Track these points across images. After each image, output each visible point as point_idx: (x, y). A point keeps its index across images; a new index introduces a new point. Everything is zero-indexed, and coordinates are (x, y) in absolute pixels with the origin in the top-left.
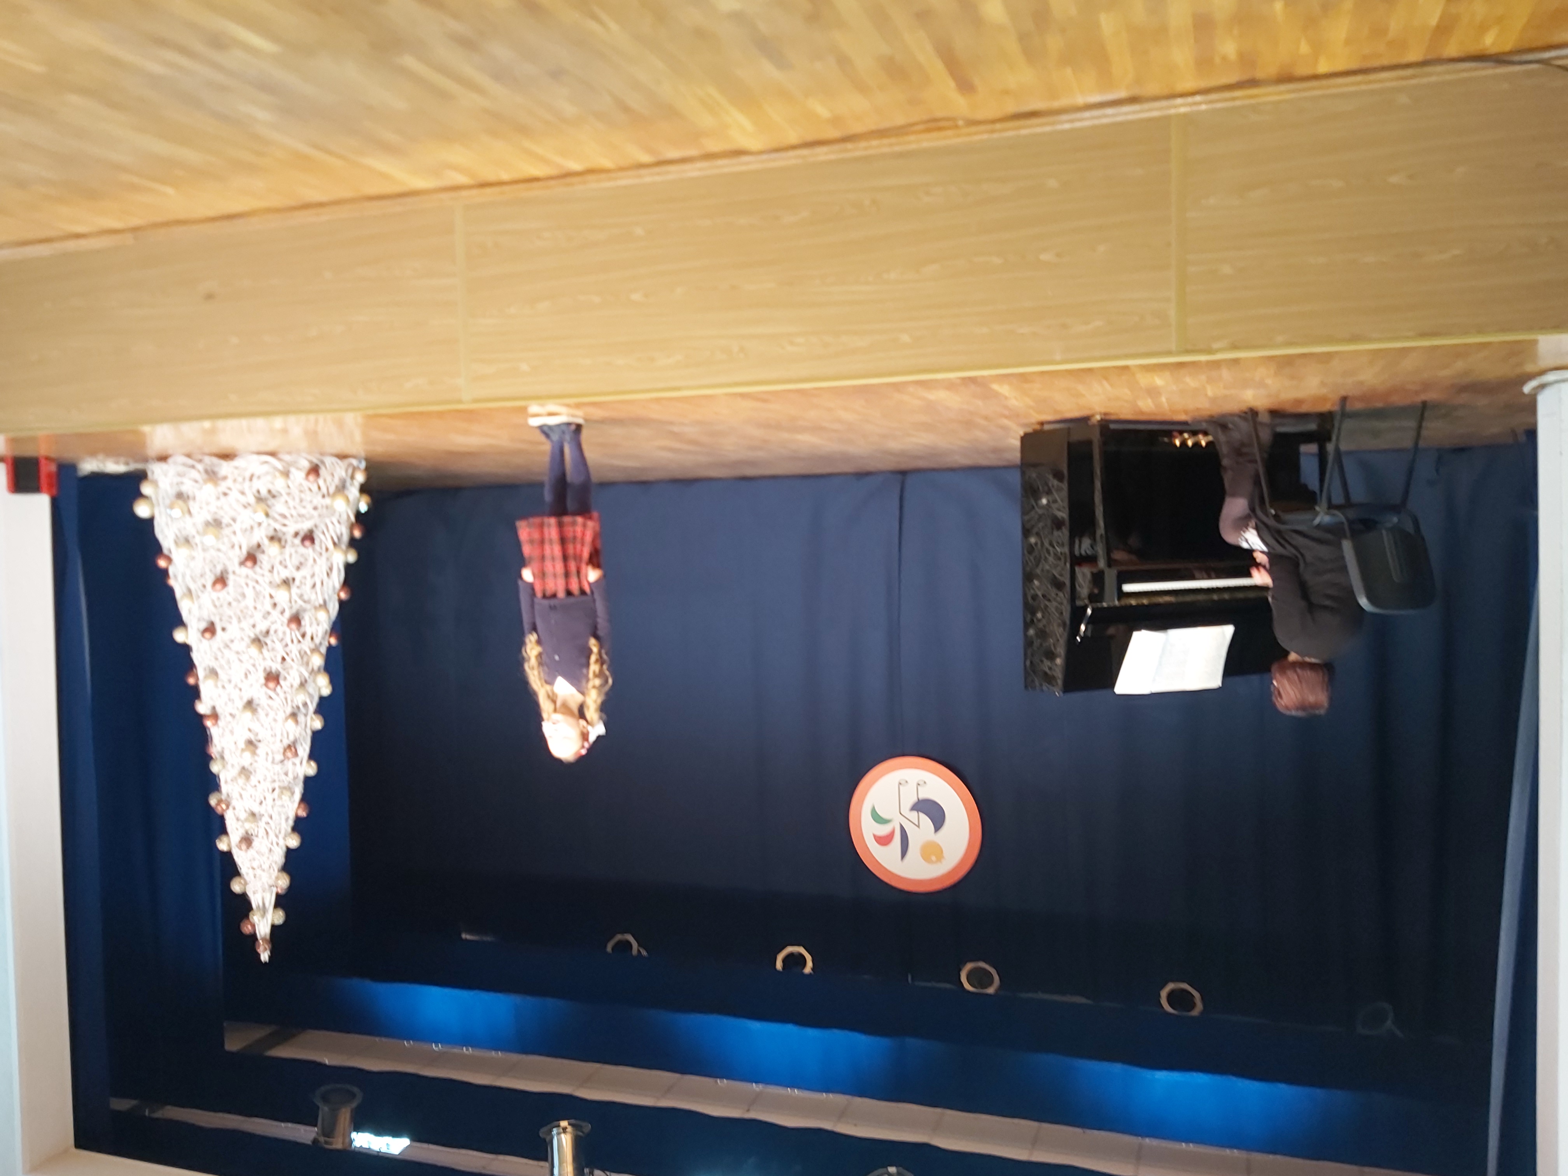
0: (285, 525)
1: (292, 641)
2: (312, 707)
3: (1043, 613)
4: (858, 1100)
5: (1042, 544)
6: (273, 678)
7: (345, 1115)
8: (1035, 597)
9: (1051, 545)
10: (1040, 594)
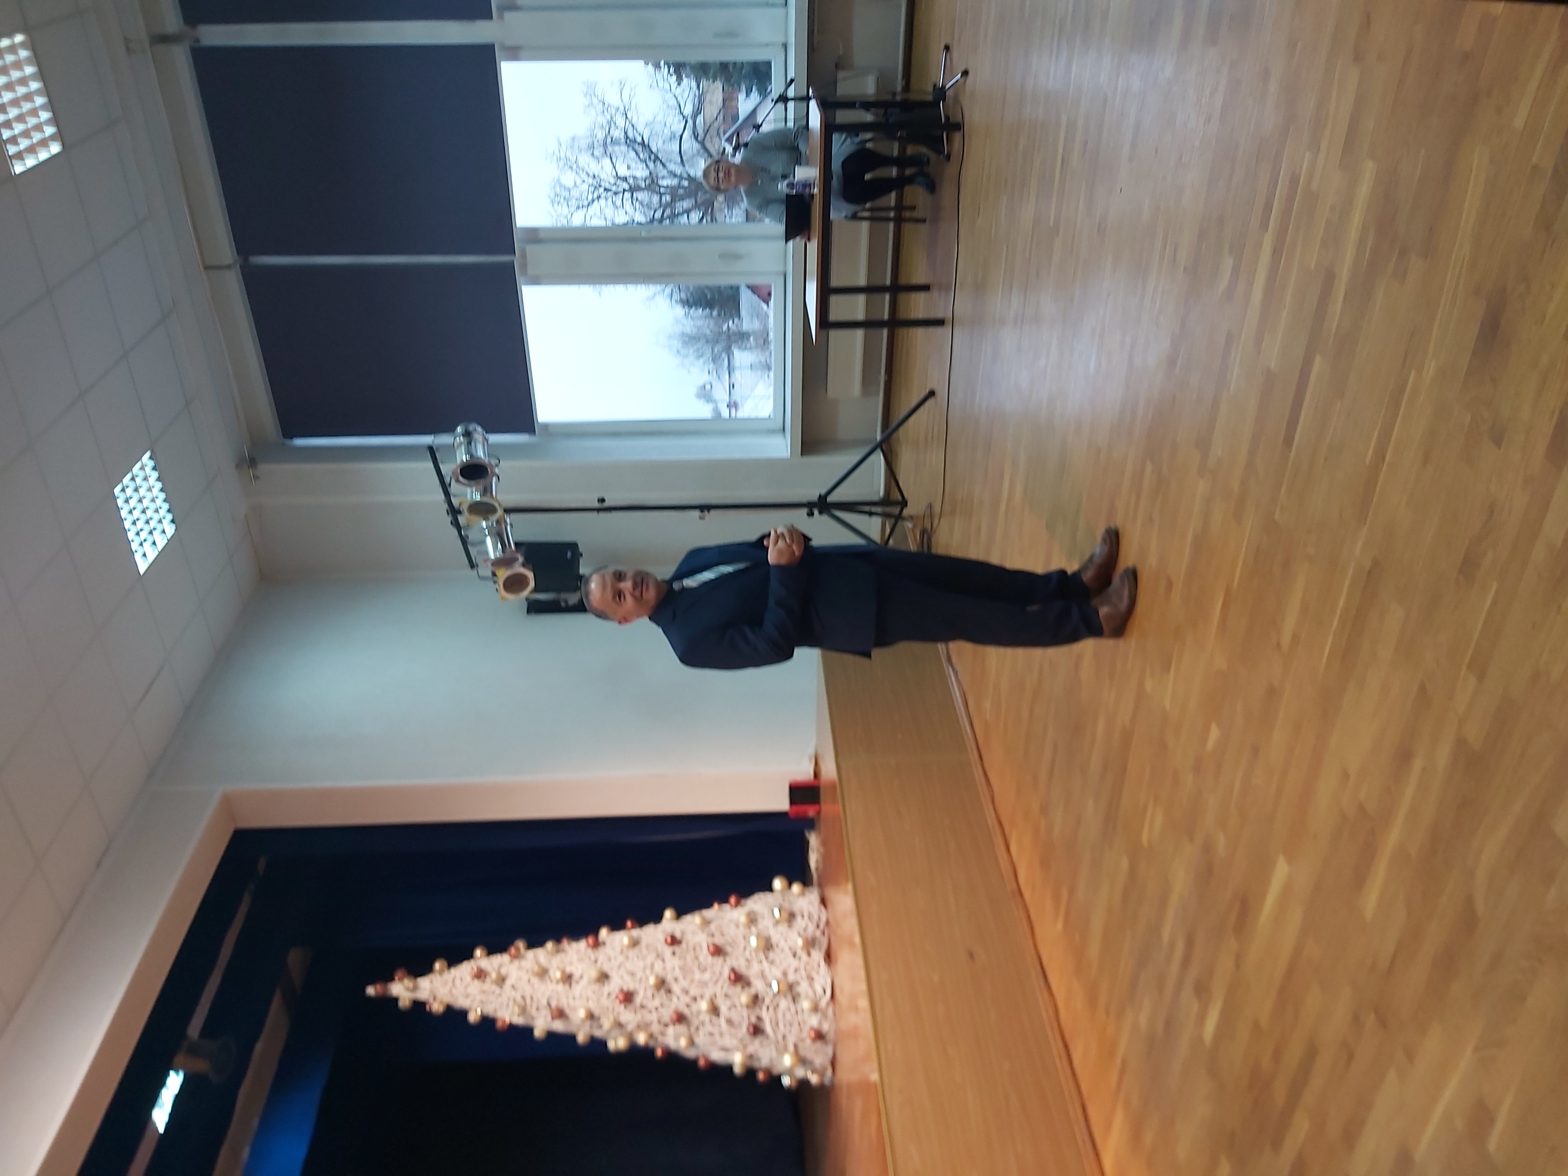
0: (768, 1008)
1: (660, 1015)
2: (598, 1033)
6: (628, 998)
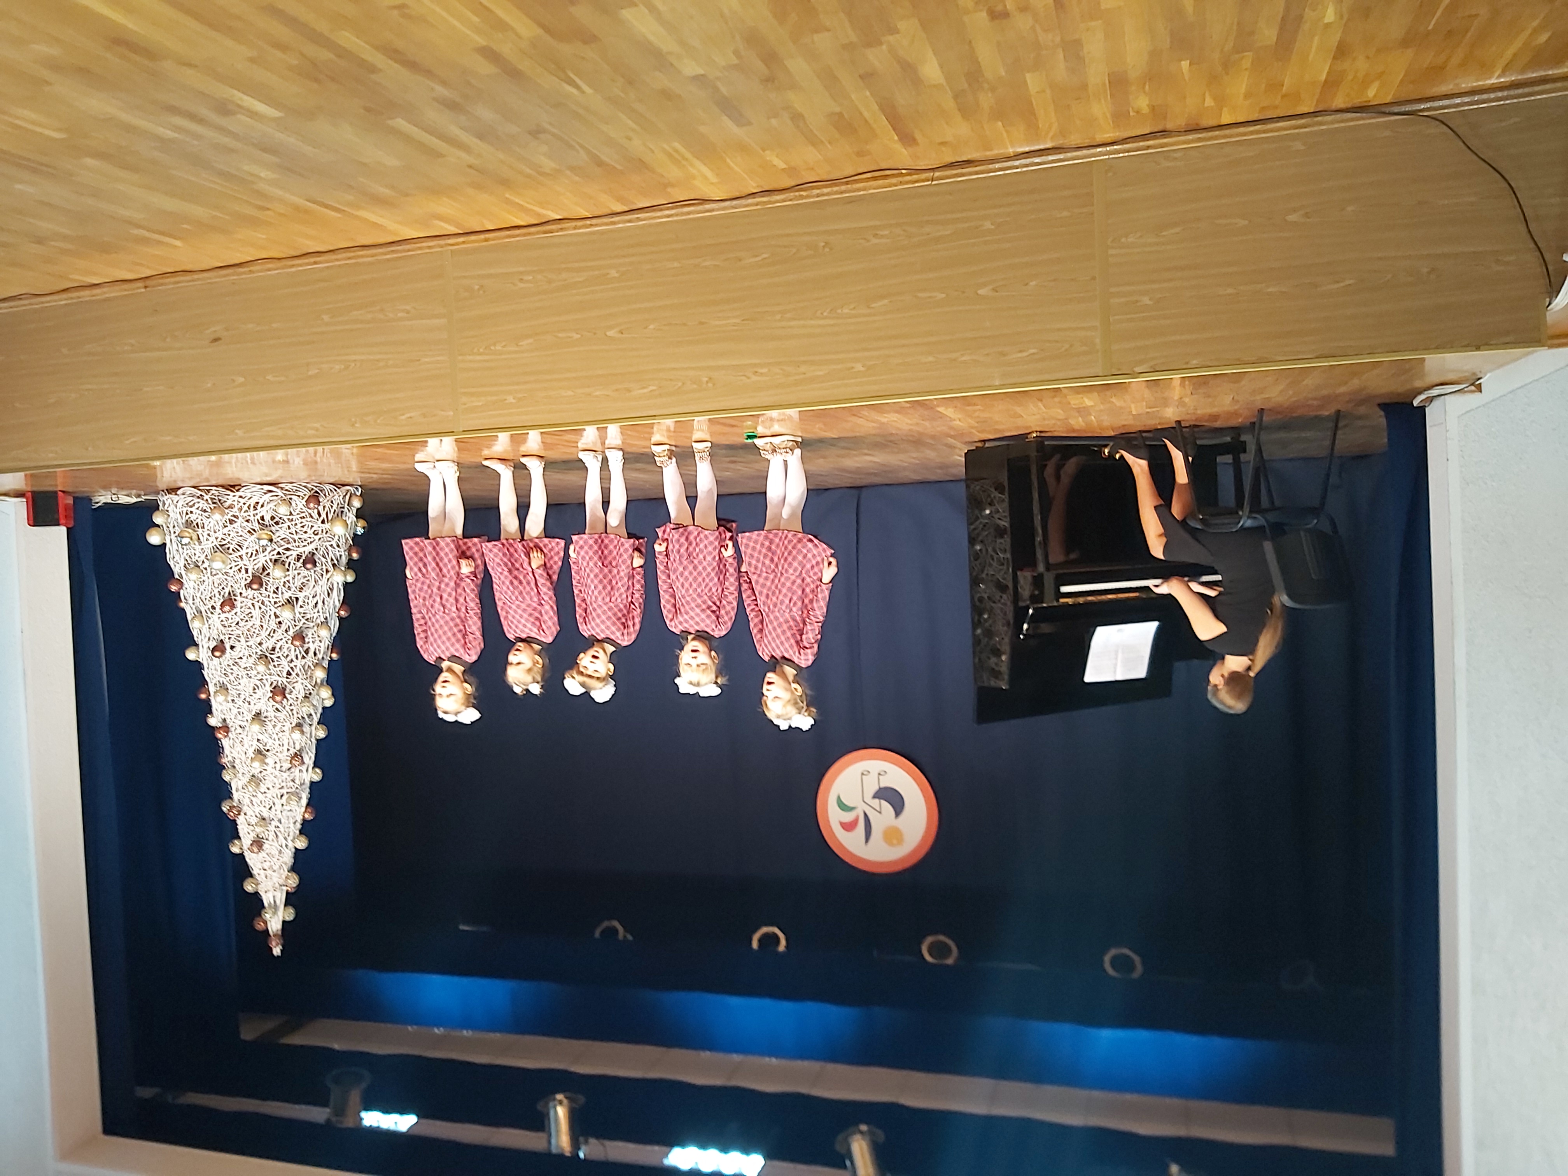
0: (288, 549)
1: (297, 658)
2: (316, 719)
3: (989, 614)
4: (830, 1067)
5: (987, 550)
6: (279, 692)
7: (355, 1096)
8: (981, 600)
9: (995, 551)
10: (986, 596)
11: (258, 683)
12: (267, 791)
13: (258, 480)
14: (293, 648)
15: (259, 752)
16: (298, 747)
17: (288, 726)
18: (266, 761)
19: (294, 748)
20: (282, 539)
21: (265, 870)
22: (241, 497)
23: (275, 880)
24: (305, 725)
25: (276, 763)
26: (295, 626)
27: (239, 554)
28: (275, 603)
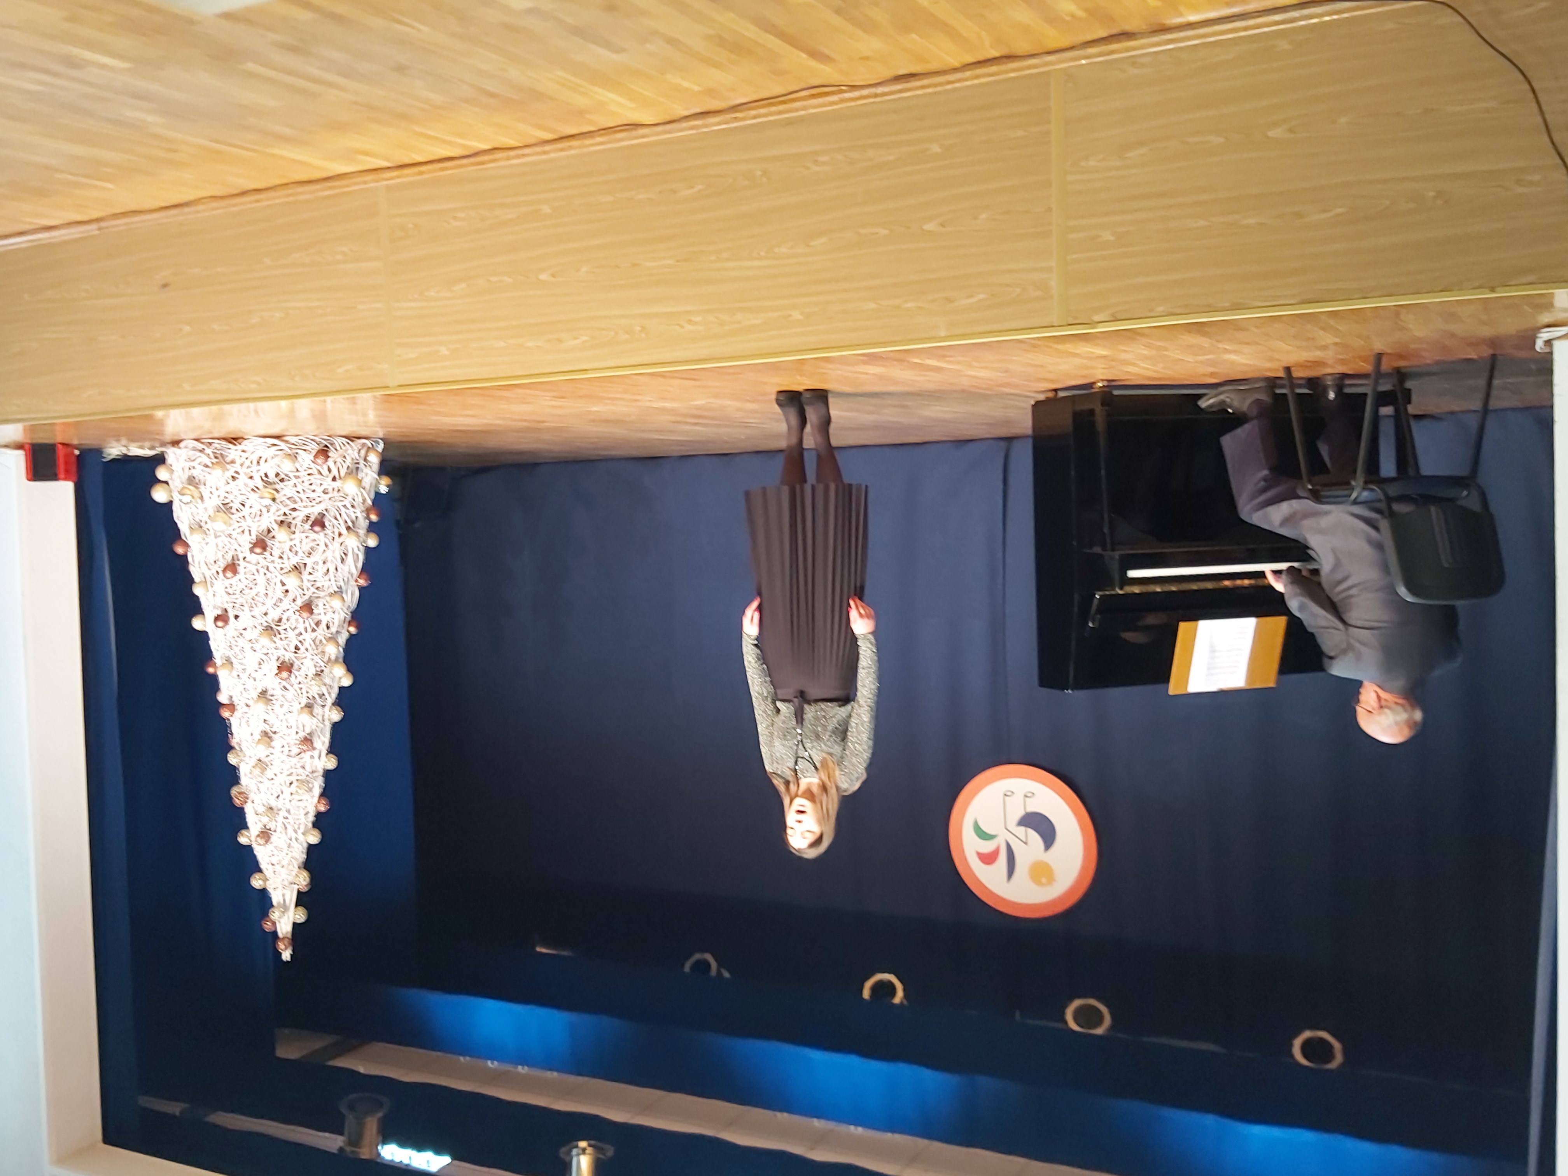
0: (294, 510)
1: (306, 630)
2: (330, 698)
6: (285, 667)
7: (372, 1127)
11: (264, 657)
12: (274, 777)
13: (262, 432)
14: (301, 620)
15: (265, 734)
16: (308, 730)
17: (296, 707)
18: (273, 744)
19: (304, 731)
20: (288, 499)
21: (273, 865)
22: (243, 451)
23: (284, 876)
24: (315, 706)
25: (283, 746)
26: (304, 595)
27: (241, 514)
28: (282, 569)
